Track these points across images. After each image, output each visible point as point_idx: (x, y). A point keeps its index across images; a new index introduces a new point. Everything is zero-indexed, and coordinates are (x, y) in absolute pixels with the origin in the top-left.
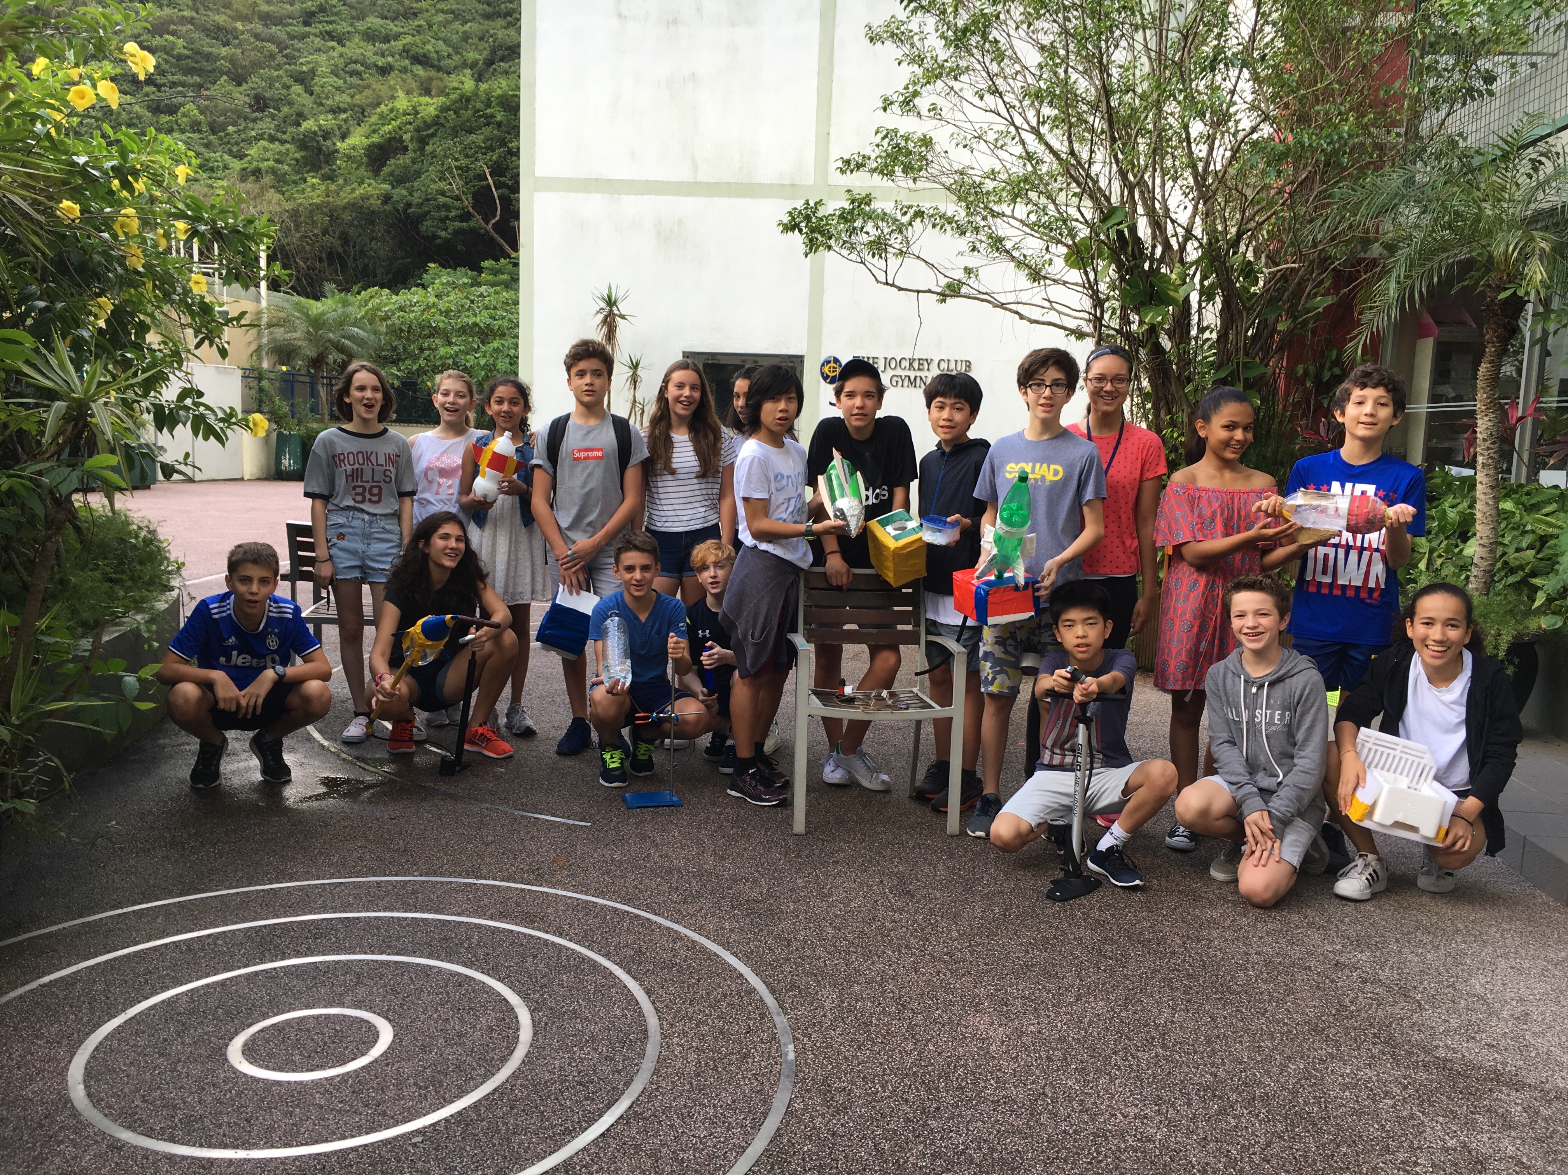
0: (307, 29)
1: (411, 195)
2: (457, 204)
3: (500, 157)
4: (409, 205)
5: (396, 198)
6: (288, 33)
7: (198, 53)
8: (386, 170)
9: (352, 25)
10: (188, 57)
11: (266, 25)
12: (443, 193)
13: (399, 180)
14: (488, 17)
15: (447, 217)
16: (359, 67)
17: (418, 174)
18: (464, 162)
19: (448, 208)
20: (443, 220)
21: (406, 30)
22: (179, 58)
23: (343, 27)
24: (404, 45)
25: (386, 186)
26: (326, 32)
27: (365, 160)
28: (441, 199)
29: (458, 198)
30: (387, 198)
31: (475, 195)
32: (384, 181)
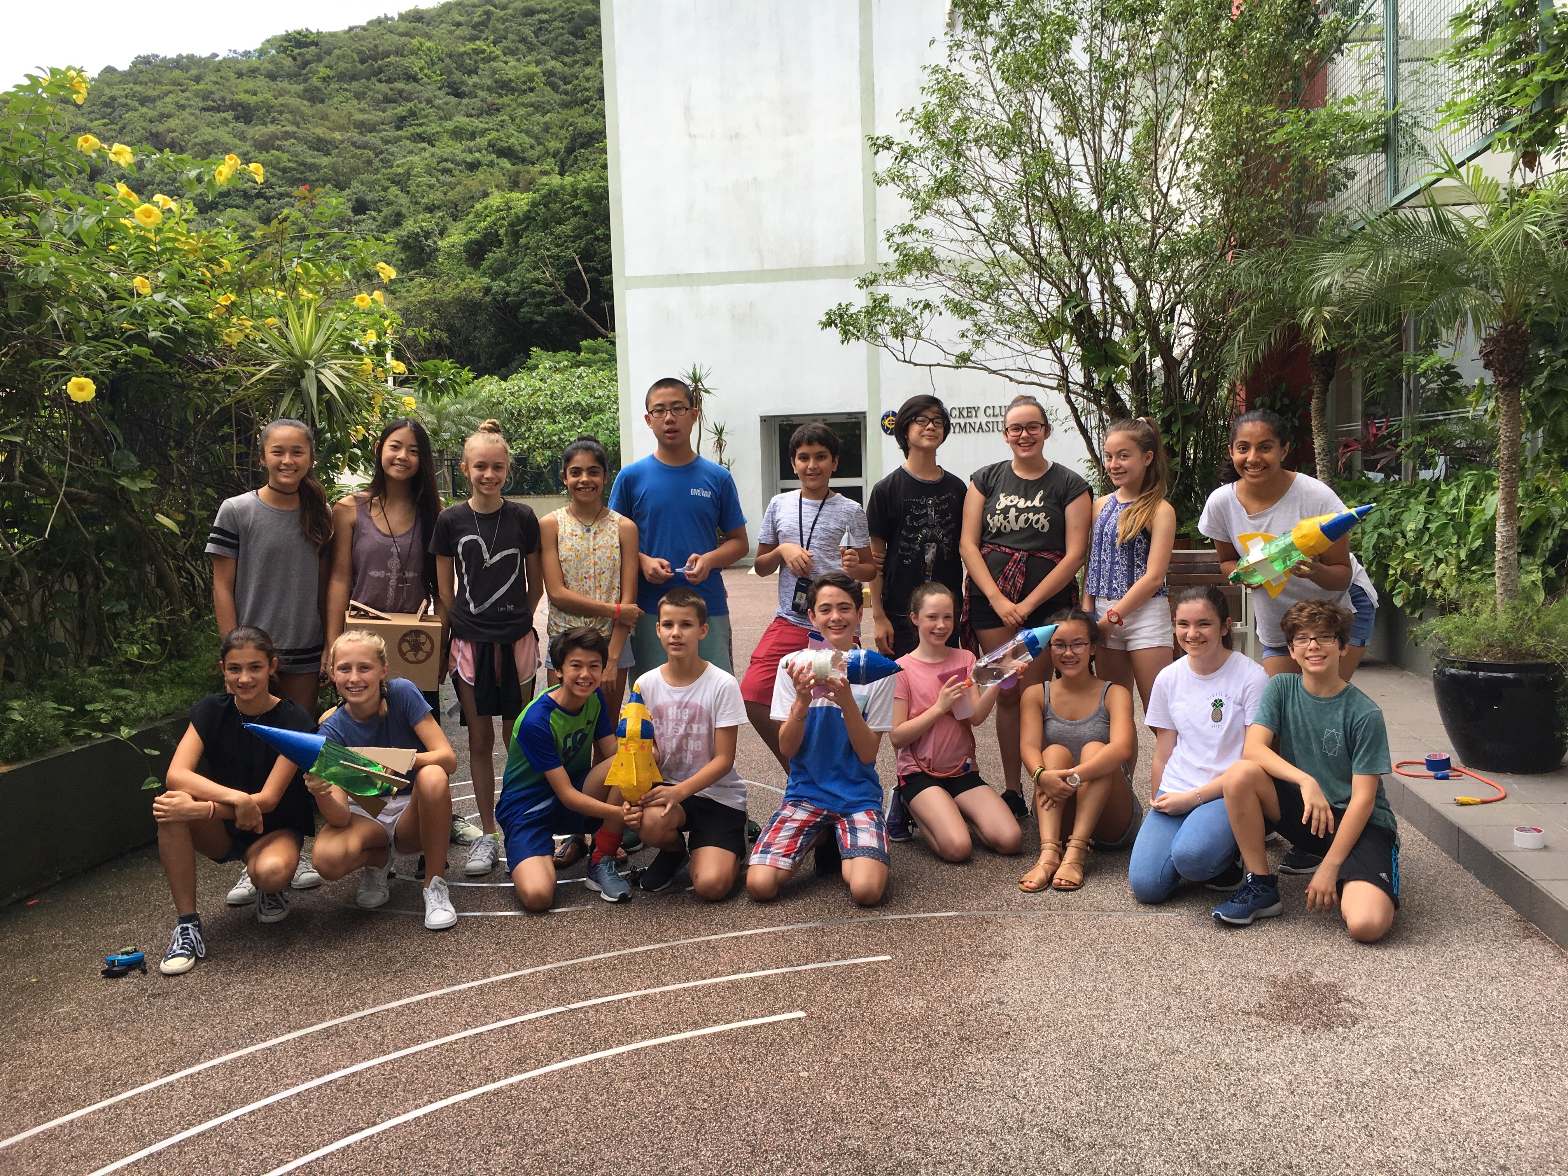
0: (400, 133)
1: (509, 285)
2: (550, 289)
3: (587, 243)
4: (507, 294)
5: (495, 289)
6: (382, 138)
7: (304, 164)
8: (485, 264)
9: (440, 126)
10: (294, 169)
11: (361, 133)
12: (537, 281)
13: (498, 272)
14: (566, 105)
15: (542, 303)
16: (449, 165)
17: (514, 266)
18: (555, 250)
19: (542, 294)
20: (538, 306)
21: (491, 126)
22: (284, 170)
23: (432, 128)
24: (490, 141)
25: (486, 280)
26: (417, 134)
27: (464, 255)
28: (537, 287)
29: (551, 285)
30: (487, 290)
31: (567, 280)
32: (484, 274)
